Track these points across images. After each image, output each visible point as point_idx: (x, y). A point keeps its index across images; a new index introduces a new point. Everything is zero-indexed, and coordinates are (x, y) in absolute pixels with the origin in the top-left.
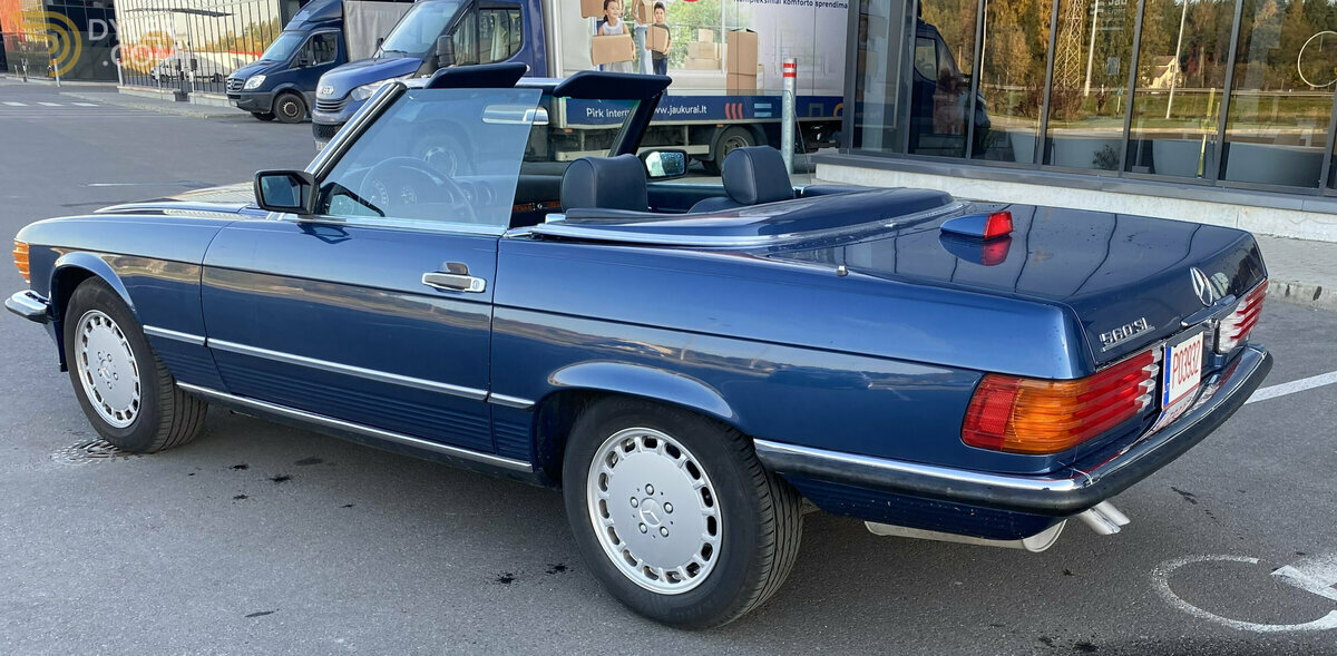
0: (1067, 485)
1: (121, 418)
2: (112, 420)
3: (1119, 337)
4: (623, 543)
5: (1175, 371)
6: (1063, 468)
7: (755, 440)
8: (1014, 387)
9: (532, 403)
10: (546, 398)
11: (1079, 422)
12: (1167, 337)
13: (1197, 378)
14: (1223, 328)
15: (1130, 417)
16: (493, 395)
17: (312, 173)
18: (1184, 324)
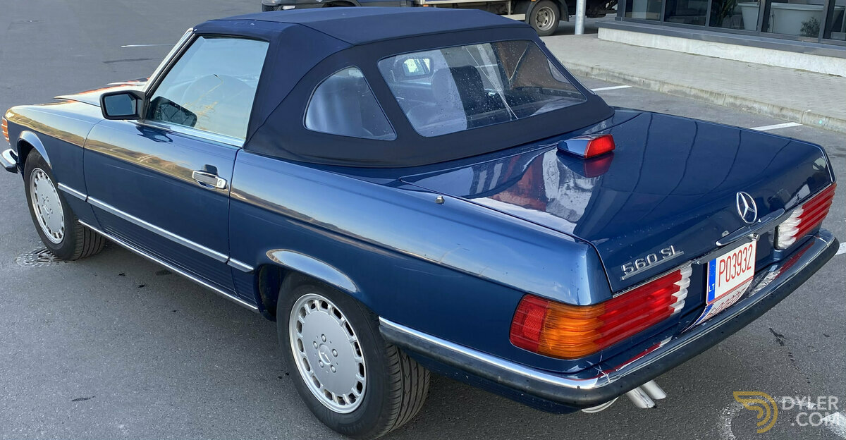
0: (590, 384)
1: (56, 237)
2: (51, 237)
3: (640, 266)
4: (312, 371)
5: (721, 273)
6: (592, 367)
7: (380, 318)
8: (544, 308)
9: (252, 269)
10: (261, 266)
11: (600, 335)
12: (700, 257)
13: (751, 272)
14: (782, 229)
15: (666, 318)
16: (231, 260)
17: (144, 91)
18: (718, 244)
